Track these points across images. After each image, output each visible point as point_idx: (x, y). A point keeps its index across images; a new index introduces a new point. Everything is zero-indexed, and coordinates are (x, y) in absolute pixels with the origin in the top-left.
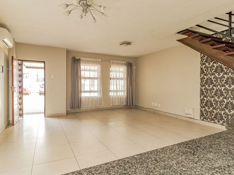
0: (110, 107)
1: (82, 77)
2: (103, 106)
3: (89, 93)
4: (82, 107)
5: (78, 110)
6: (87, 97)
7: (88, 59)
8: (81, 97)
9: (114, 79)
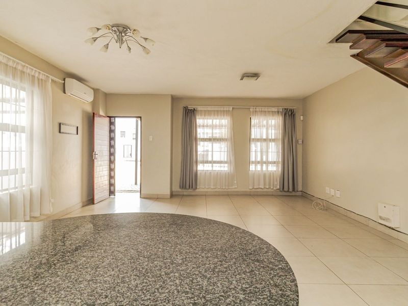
0: (249, 190)
1: (198, 137)
2: (234, 188)
3: (210, 165)
4: (198, 187)
5: (190, 191)
6: (208, 171)
7: (209, 108)
8: (197, 170)
9: (258, 140)
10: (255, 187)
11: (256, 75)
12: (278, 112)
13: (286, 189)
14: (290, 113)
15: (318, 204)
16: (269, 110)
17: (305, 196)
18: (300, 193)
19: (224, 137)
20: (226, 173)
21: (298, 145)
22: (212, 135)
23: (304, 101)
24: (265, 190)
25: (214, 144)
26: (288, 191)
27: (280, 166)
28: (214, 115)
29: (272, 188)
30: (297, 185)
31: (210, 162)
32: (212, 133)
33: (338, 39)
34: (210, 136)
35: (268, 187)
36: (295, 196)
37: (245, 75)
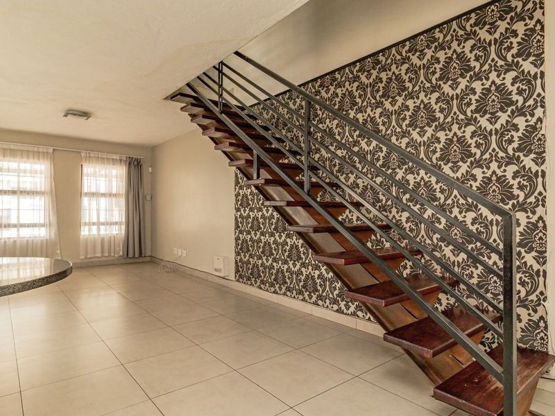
10: (88, 256)
11: (85, 115)
12: (121, 161)
13: (131, 255)
14: (136, 163)
15: (165, 267)
16: (109, 157)
17: (153, 261)
18: (148, 259)
19: (39, 190)
20: (42, 241)
21: (145, 201)
22: (19, 185)
23: (153, 149)
24: (103, 259)
25: (20, 200)
26: (134, 257)
27: (123, 227)
28: (22, 157)
29: (112, 255)
30: (145, 250)
31: (15, 226)
32: (19, 182)
33: (172, 97)
34: (14, 186)
35: (107, 255)
36: (143, 262)
37: (70, 112)
